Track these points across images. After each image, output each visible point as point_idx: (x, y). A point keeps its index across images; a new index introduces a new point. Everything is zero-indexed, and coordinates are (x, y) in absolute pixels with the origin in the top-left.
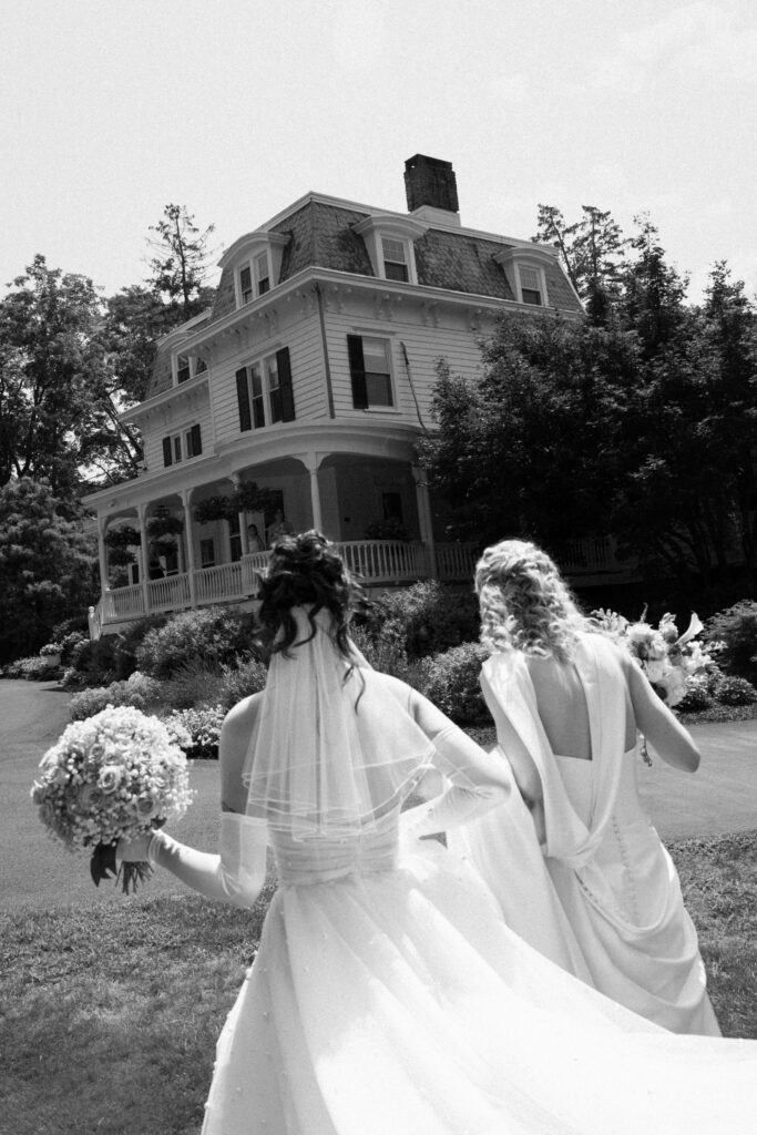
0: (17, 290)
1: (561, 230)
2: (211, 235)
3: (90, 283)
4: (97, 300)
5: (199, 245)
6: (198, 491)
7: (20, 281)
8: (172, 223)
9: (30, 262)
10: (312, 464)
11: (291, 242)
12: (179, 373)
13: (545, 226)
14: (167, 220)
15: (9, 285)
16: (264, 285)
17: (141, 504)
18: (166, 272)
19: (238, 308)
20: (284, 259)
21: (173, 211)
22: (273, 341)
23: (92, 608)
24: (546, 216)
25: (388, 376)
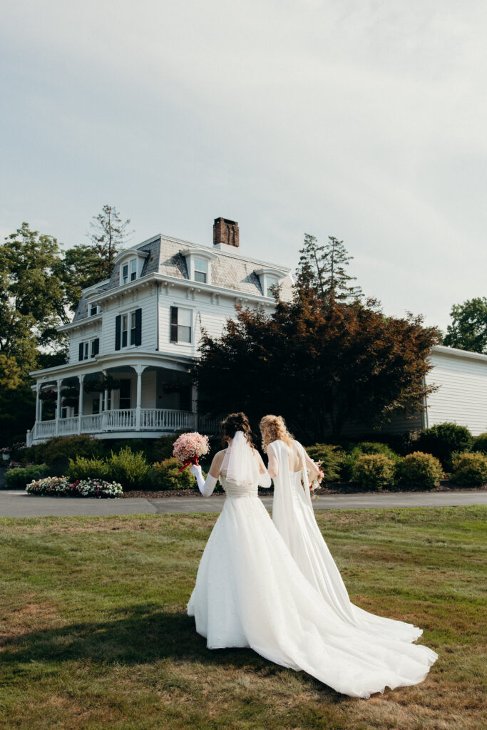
0: (12, 241)
1: (316, 248)
2: (128, 225)
3: (55, 241)
4: (59, 251)
5: (120, 230)
6: (87, 376)
7: (12, 236)
8: (106, 216)
9: (20, 227)
10: (139, 370)
11: (149, 256)
12: (92, 310)
13: (307, 245)
14: (103, 214)
15: (6, 239)
16: (133, 275)
17: (59, 379)
18: (100, 243)
19: (121, 285)
20: (145, 264)
21: (108, 209)
22: (135, 304)
23: (28, 431)
24: (308, 240)
25: (190, 328)
